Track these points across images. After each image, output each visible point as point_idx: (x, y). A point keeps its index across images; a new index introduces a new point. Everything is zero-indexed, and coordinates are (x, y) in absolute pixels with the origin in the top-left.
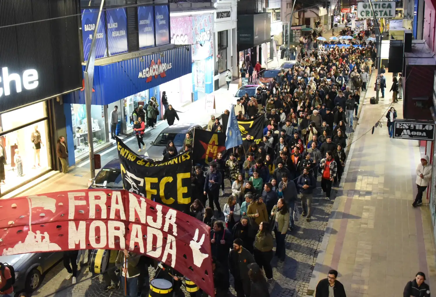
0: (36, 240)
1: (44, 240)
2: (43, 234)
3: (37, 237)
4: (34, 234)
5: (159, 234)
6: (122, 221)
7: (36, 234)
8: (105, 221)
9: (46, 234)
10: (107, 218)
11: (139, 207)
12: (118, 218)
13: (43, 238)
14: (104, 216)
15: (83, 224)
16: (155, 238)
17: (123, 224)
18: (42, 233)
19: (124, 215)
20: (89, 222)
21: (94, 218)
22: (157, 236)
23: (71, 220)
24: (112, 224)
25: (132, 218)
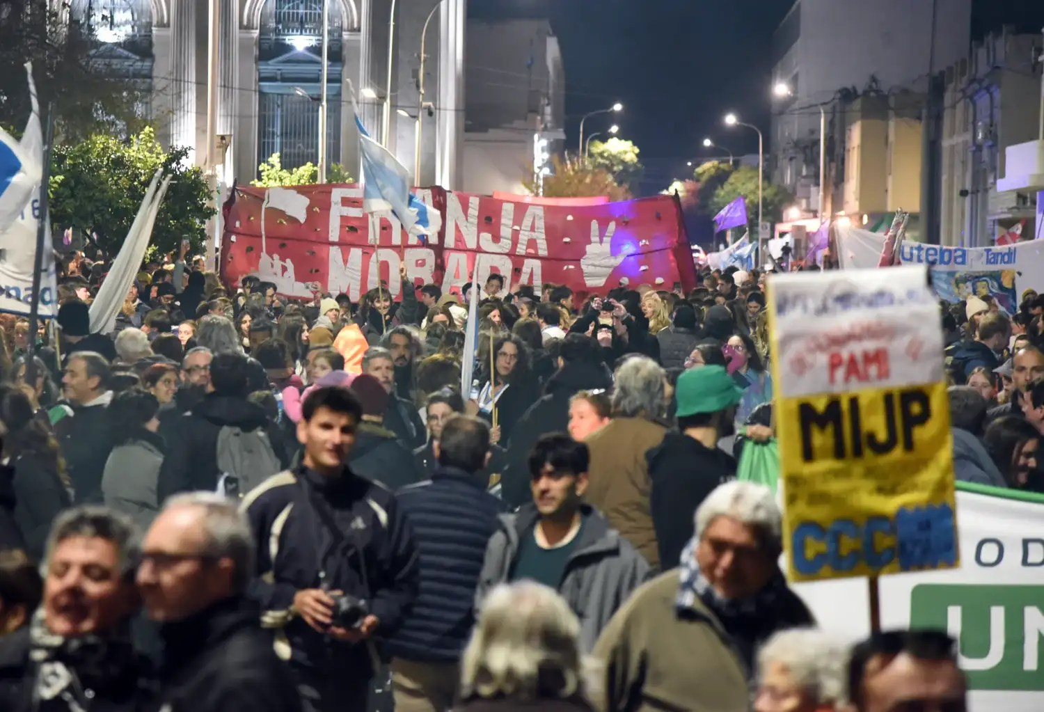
0: (274, 270)
1: (285, 274)
2: (285, 261)
3: (275, 266)
4: (270, 259)
5: (504, 265)
6: (431, 247)
7: (273, 259)
8: (398, 249)
9: (289, 263)
10: (402, 244)
11: (465, 219)
12: (423, 243)
13: (284, 269)
14: (396, 239)
15: (356, 254)
17: (432, 252)
18: (283, 259)
20: (368, 250)
21: (378, 243)
23: (333, 244)
24: (412, 255)
25: (450, 241)
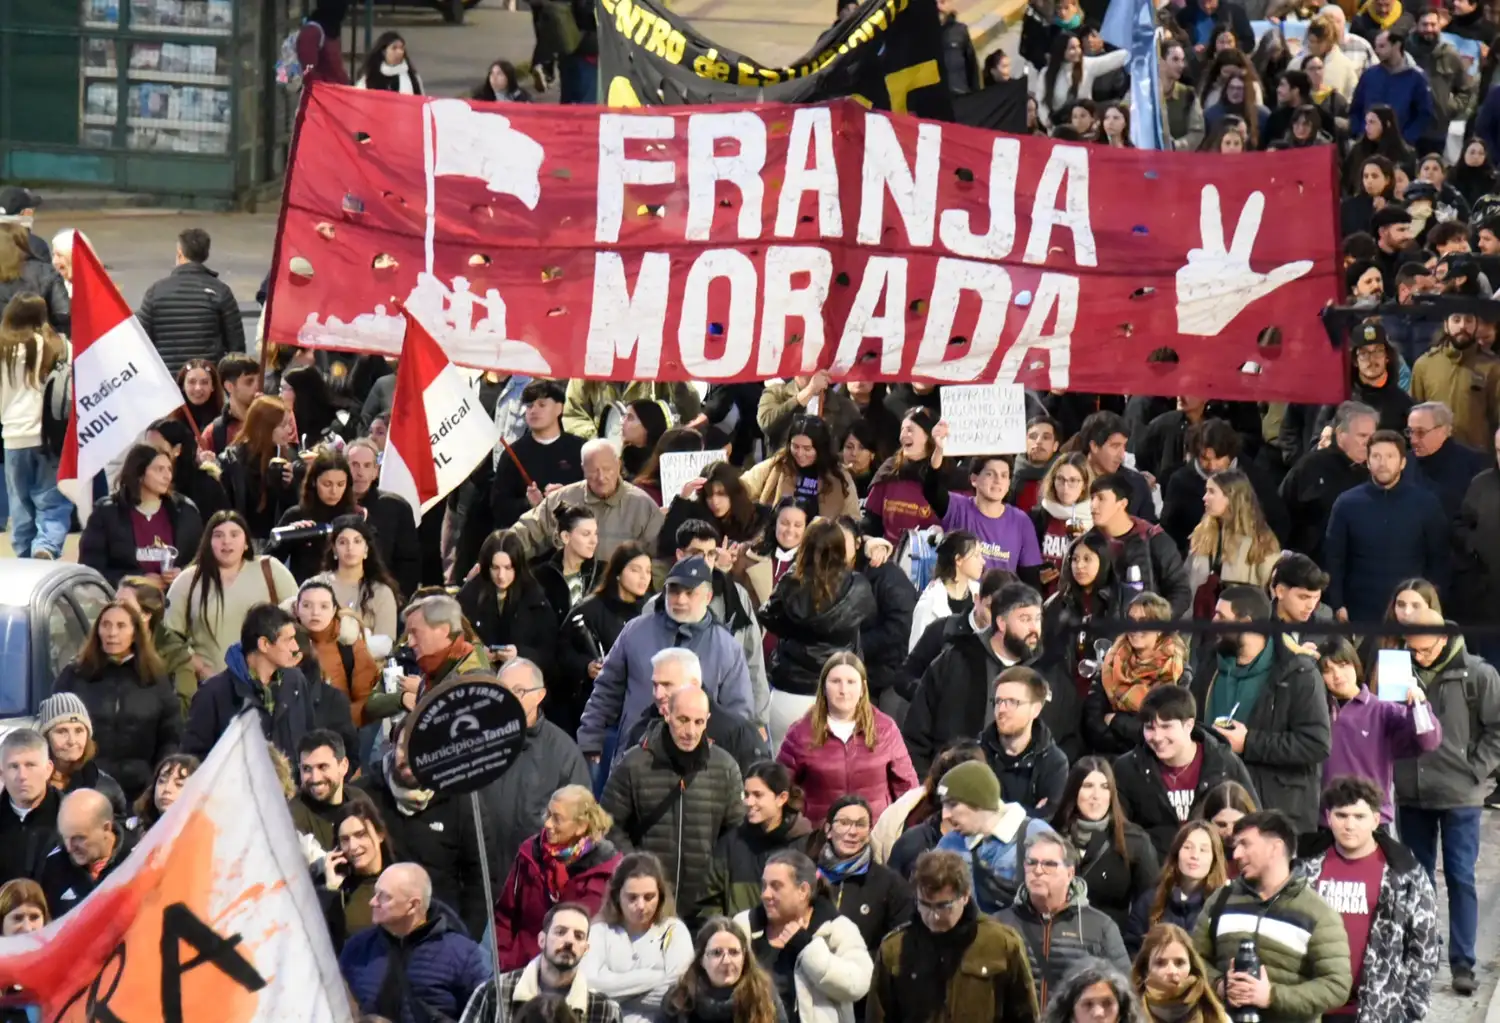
0: (451, 315)
1: (482, 323)
2: (483, 295)
4: (443, 289)
5: (993, 287)
6: (825, 243)
7: (451, 290)
8: (753, 249)
9: (494, 301)
10: (762, 235)
11: (909, 175)
12: (807, 231)
13: (479, 313)
14: (749, 226)
15: (656, 266)
16: (969, 305)
17: (825, 255)
18: (478, 290)
19: (837, 213)
20: (684, 255)
21: (705, 236)
22: (983, 296)
23: (604, 248)
24: (782, 262)
25: (870, 230)
